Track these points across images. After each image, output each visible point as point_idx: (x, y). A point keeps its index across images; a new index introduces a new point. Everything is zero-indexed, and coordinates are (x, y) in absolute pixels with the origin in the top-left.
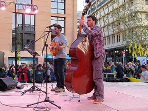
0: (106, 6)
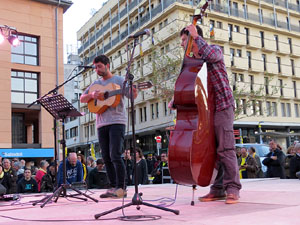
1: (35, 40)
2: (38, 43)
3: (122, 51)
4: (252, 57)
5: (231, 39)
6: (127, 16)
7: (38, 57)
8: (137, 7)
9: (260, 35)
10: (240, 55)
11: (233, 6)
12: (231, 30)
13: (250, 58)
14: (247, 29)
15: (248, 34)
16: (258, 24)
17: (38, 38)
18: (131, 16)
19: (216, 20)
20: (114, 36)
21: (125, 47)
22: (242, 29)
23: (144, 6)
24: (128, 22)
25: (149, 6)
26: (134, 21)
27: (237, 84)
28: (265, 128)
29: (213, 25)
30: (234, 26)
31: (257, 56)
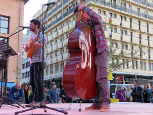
0: (55, 30)
1: (7, 19)
2: (9, 21)
3: (58, 28)
4: (133, 35)
5: (121, 24)
6: (62, 8)
7: (8, 29)
8: (68, 3)
9: (138, 23)
10: (126, 34)
11: (123, 5)
12: (122, 19)
13: (132, 36)
14: (131, 19)
15: (131, 22)
16: (137, 16)
17: (9, 18)
18: (64, 9)
19: (113, 13)
20: (54, 20)
21: (60, 26)
22: (128, 19)
23: (72, 3)
24: (62, 12)
25: (75, 3)
26: (66, 11)
27: (124, 51)
28: (139, 77)
29: (111, 16)
30: (123, 17)
31: (136, 35)
